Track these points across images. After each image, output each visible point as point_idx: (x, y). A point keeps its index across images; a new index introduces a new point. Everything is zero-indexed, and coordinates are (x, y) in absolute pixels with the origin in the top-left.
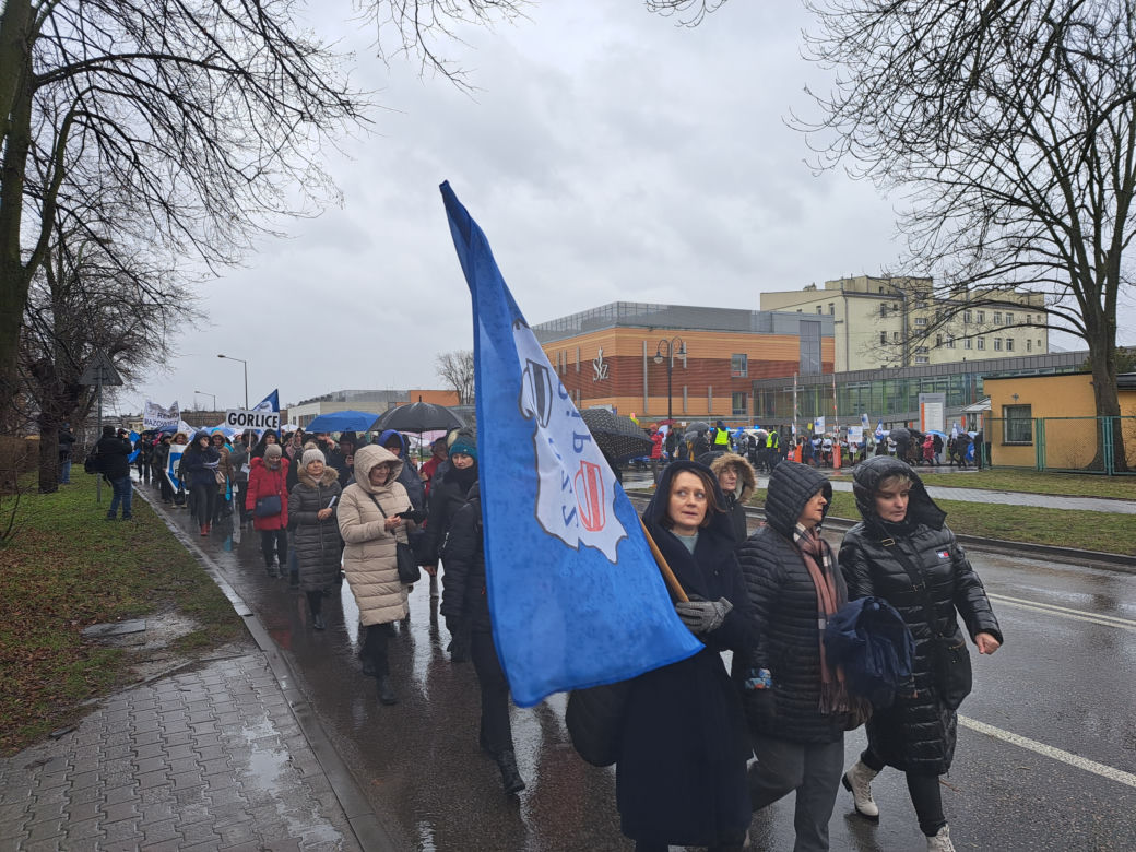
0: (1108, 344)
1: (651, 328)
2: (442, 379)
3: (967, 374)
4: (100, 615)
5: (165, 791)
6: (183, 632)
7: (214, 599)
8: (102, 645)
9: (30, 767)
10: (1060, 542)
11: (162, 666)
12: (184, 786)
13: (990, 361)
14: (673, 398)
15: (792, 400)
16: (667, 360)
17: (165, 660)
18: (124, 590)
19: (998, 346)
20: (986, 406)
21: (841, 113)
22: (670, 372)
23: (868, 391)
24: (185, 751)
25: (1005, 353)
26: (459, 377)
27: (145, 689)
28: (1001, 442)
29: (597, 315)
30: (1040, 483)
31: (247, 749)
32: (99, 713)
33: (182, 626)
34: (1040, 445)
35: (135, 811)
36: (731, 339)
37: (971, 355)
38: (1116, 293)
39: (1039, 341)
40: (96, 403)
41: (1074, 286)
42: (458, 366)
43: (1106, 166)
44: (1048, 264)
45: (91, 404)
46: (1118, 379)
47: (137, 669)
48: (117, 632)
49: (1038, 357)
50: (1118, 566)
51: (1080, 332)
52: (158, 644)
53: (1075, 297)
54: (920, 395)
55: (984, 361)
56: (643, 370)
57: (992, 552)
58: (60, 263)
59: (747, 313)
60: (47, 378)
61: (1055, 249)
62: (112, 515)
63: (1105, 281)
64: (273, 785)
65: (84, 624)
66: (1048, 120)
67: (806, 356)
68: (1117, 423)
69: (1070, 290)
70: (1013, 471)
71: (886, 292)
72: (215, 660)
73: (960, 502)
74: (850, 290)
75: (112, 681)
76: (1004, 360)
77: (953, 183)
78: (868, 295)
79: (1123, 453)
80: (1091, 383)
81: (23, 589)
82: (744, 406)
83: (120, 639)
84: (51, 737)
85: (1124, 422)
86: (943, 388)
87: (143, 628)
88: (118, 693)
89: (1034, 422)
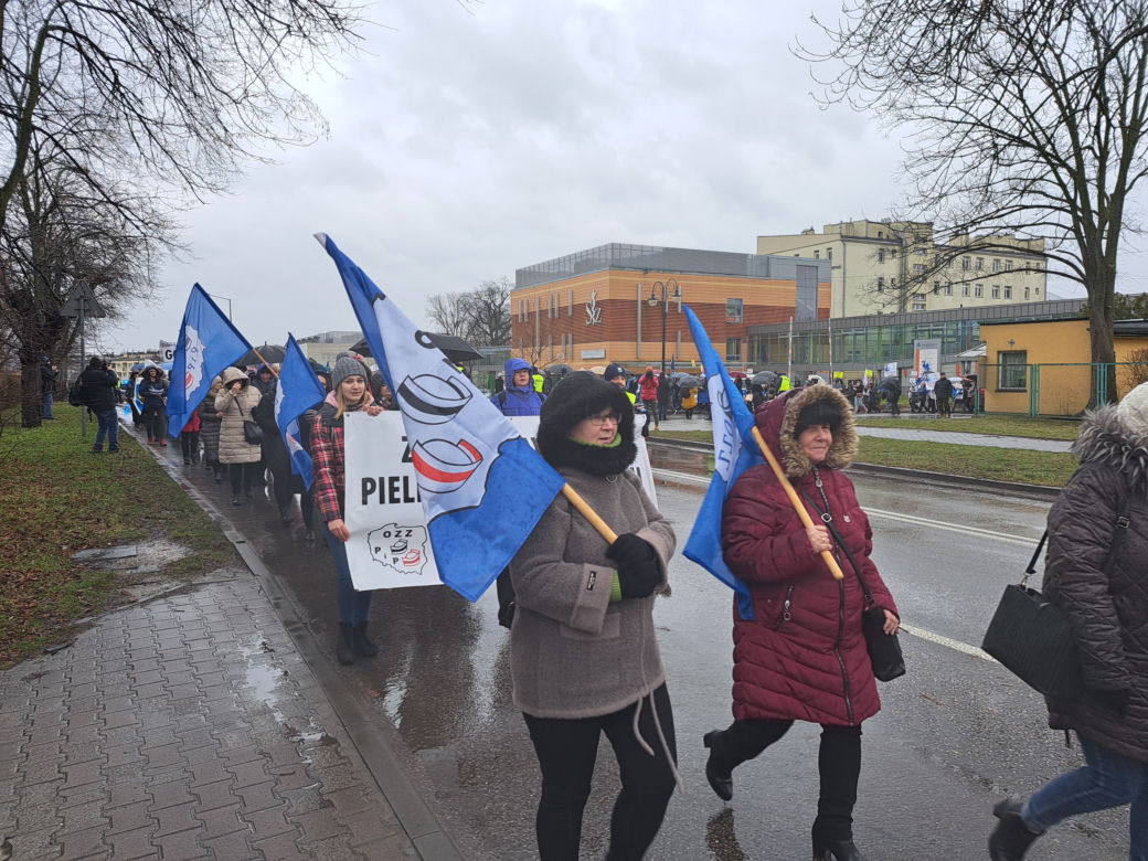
0: (1107, 288)
1: (646, 271)
2: (432, 321)
3: (964, 322)
4: (90, 540)
5: (163, 701)
6: (175, 558)
7: (205, 527)
8: (94, 568)
9: (27, 679)
11: (154, 588)
12: (181, 697)
13: (988, 308)
14: (667, 344)
15: (786, 346)
16: (662, 304)
17: (158, 583)
18: (114, 518)
19: (996, 293)
20: (982, 351)
21: (847, 43)
22: (664, 315)
23: (862, 337)
24: (181, 666)
25: (1002, 301)
26: (449, 319)
27: (138, 610)
28: (995, 388)
29: (590, 257)
30: (1033, 428)
31: (243, 664)
32: (94, 630)
33: (175, 553)
34: (1034, 392)
35: (133, 719)
36: (726, 283)
37: (968, 303)
38: (1117, 239)
39: (1037, 289)
40: (78, 340)
41: (1076, 230)
42: (449, 309)
43: (1113, 105)
44: (1050, 207)
45: (72, 340)
46: (1116, 326)
47: (129, 591)
48: (108, 556)
49: (1035, 304)
51: (1079, 277)
52: (149, 568)
53: (1076, 241)
54: (916, 342)
55: (981, 308)
56: (636, 314)
57: (981, 491)
58: (37, 192)
59: (743, 257)
60: (26, 310)
61: (1058, 192)
62: (98, 448)
63: (1107, 227)
64: (270, 696)
65: (75, 549)
66: (1058, 57)
67: (802, 302)
68: (1111, 369)
69: (1071, 234)
70: (1006, 417)
71: (885, 237)
72: (208, 584)
73: (952, 445)
74: (849, 235)
75: (105, 602)
76: (1001, 307)
77: (958, 123)
78: (867, 240)
80: (1088, 329)
81: (12, 515)
82: (738, 352)
83: (111, 563)
84: (46, 652)
85: (1118, 369)
86: (938, 336)
87: (134, 553)
88: (112, 613)
89: (1028, 368)
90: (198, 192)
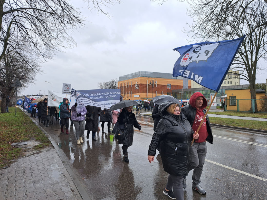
0: (254, 83)
1: (149, 77)
3: (221, 89)
4: (16, 140)
5: (32, 181)
6: (36, 145)
7: (44, 137)
8: (16, 147)
10: (243, 127)
12: (36, 180)
13: (227, 86)
14: (154, 94)
15: (181, 94)
16: (152, 85)
17: (32, 151)
18: (22, 135)
19: (228, 83)
20: (226, 96)
21: (195, 28)
22: (153, 87)
24: (37, 172)
25: (230, 85)
27: (27, 158)
28: (229, 105)
29: (136, 74)
30: (238, 114)
31: (52, 171)
32: (15, 163)
33: (36, 143)
34: (238, 106)
35: (24, 185)
36: (167, 80)
38: (256, 71)
39: (238, 82)
40: (16, 92)
41: (246, 69)
42: (103, 86)
43: (254, 42)
44: (240, 64)
45: (14, 93)
46: (256, 91)
47: (25, 153)
48: (20, 144)
49: (238, 86)
50: (256, 132)
51: (247, 79)
52: (30, 147)
54: (211, 94)
55: (225, 86)
56: (147, 87)
57: (227, 129)
58: (8, 58)
60: (4, 85)
61: (242, 60)
63: (253, 68)
64: (58, 179)
65: (12, 142)
67: (185, 85)
68: (255, 100)
69: (245, 70)
70: (232, 111)
72: (44, 151)
73: (220, 118)
75: (19, 156)
76: (230, 86)
79: (257, 107)
80: (250, 91)
83: (21, 146)
84: (3, 168)
85: (257, 100)
87: (26, 144)
88: (20, 158)
89: (237, 100)
90: (45, 59)
